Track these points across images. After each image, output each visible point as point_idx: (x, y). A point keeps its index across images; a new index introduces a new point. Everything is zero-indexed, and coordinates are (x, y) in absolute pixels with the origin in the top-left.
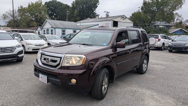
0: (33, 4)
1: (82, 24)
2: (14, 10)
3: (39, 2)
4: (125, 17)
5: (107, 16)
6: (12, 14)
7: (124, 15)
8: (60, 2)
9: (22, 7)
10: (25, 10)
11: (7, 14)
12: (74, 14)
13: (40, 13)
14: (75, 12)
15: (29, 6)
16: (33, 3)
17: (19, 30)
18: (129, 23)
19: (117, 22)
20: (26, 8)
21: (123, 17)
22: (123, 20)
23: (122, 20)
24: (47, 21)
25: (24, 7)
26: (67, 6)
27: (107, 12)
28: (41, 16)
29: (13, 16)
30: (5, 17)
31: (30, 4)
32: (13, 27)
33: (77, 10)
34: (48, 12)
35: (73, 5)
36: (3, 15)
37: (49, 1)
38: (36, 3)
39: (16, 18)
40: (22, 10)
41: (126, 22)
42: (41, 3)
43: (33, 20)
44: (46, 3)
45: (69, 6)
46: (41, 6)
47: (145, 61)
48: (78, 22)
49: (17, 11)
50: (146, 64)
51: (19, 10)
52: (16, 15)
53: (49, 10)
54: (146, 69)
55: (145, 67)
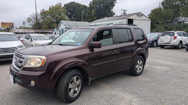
0: (53, 7)
1: (97, 24)
2: (37, 13)
3: (58, 4)
4: (141, 14)
5: (125, 14)
6: (35, 17)
7: (140, 13)
8: (78, 3)
9: (44, 10)
10: (47, 13)
11: (31, 18)
12: (91, 14)
13: (60, 15)
14: (93, 12)
15: (50, 9)
16: (53, 6)
17: (40, 31)
18: (146, 20)
19: (133, 20)
20: (48, 11)
21: (139, 15)
22: (139, 17)
23: (138, 18)
24: (61, 22)
25: (45, 10)
26: (85, 7)
27: (124, 10)
28: (61, 18)
29: (36, 19)
30: (29, 20)
31: (51, 7)
32: (37, 29)
33: (94, 10)
34: (67, 14)
35: (90, 5)
36: (28, 18)
37: (68, 3)
38: (56, 6)
39: (39, 20)
40: (44, 13)
41: (143, 20)
42: (61, 5)
43: (53, 21)
44: (65, 5)
45: (87, 7)
46: (60, 8)
47: (140, 61)
48: (93, 22)
49: (39, 14)
50: (141, 65)
51: (42, 13)
52: (38, 18)
53: (68, 11)
54: (141, 70)
55: (140, 69)
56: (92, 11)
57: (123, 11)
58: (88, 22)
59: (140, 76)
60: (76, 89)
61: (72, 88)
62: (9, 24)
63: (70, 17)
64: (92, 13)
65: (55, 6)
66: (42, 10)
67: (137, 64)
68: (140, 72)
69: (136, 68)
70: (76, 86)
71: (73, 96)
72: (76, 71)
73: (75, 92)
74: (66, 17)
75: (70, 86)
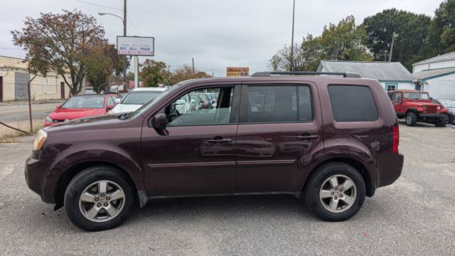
0: (333, 28)
2: (294, 44)
3: (347, 20)
6: (288, 53)
8: (405, 12)
9: (310, 37)
10: (317, 42)
11: (280, 56)
12: (440, 39)
13: (347, 47)
14: (444, 33)
15: (326, 32)
16: (334, 26)
20: (320, 37)
24: (322, 65)
25: (314, 37)
29: (291, 59)
30: (276, 61)
31: (328, 28)
34: (370, 42)
35: (437, 13)
36: (274, 58)
37: (375, 14)
38: (340, 25)
39: (296, 60)
40: (310, 44)
42: (353, 21)
44: (366, 20)
46: (351, 29)
47: (341, 180)
48: (423, 62)
49: (300, 45)
51: (305, 45)
52: (295, 56)
53: (374, 35)
55: (342, 203)
56: (441, 32)
58: (398, 63)
60: (108, 208)
61: (94, 203)
62: (240, 71)
63: (376, 49)
64: (442, 36)
65: (337, 25)
66: (306, 36)
67: (328, 186)
68: (341, 211)
70: (110, 201)
71: (95, 219)
74: (368, 51)
75: (86, 197)
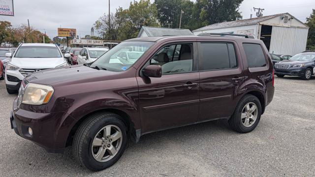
0: (136, 4)
2: (110, 14)
4: (289, 17)
5: (259, 16)
6: (107, 20)
7: (287, 14)
9: (121, 9)
10: (125, 13)
11: (101, 21)
12: (199, 16)
13: (146, 17)
14: (202, 13)
15: (131, 7)
16: (137, 3)
17: (112, 43)
18: (298, 27)
19: (271, 26)
20: (127, 10)
21: (286, 17)
22: (285, 22)
23: (282, 23)
24: (143, 30)
25: (124, 9)
26: (189, 3)
27: (259, 9)
28: (147, 22)
29: (109, 23)
30: (98, 25)
31: (133, 4)
32: (109, 40)
33: (205, 9)
34: (159, 15)
36: (96, 22)
38: (140, 2)
39: (112, 25)
40: (121, 14)
41: (291, 27)
43: (135, 28)
44: (156, 1)
45: (192, 3)
46: (148, 5)
47: (251, 106)
48: (198, 30)
49: (114, 15)
50: (253, 114)
51: (118, 14)
52: (112, 22)
53: (161, 11)
54: (253, 123)
55: (251, 120)
56: (200, 11)
57: (257, 11)
58: (188, 30)
59: (250, 134)
60: (111, 148)
61: (101, 146)
62: (69, 31)
63: (162, 20)
64: (200, 14)
65: (139, 2)
66: (118, 8)
67: (245, 110)
68: (251, 125)
69: (242, 117)
70: (112, 142)
71: (102, 159)
72: (110, 116)
73: (108, 153)
74: (157, 21)
75: (97, 142)
